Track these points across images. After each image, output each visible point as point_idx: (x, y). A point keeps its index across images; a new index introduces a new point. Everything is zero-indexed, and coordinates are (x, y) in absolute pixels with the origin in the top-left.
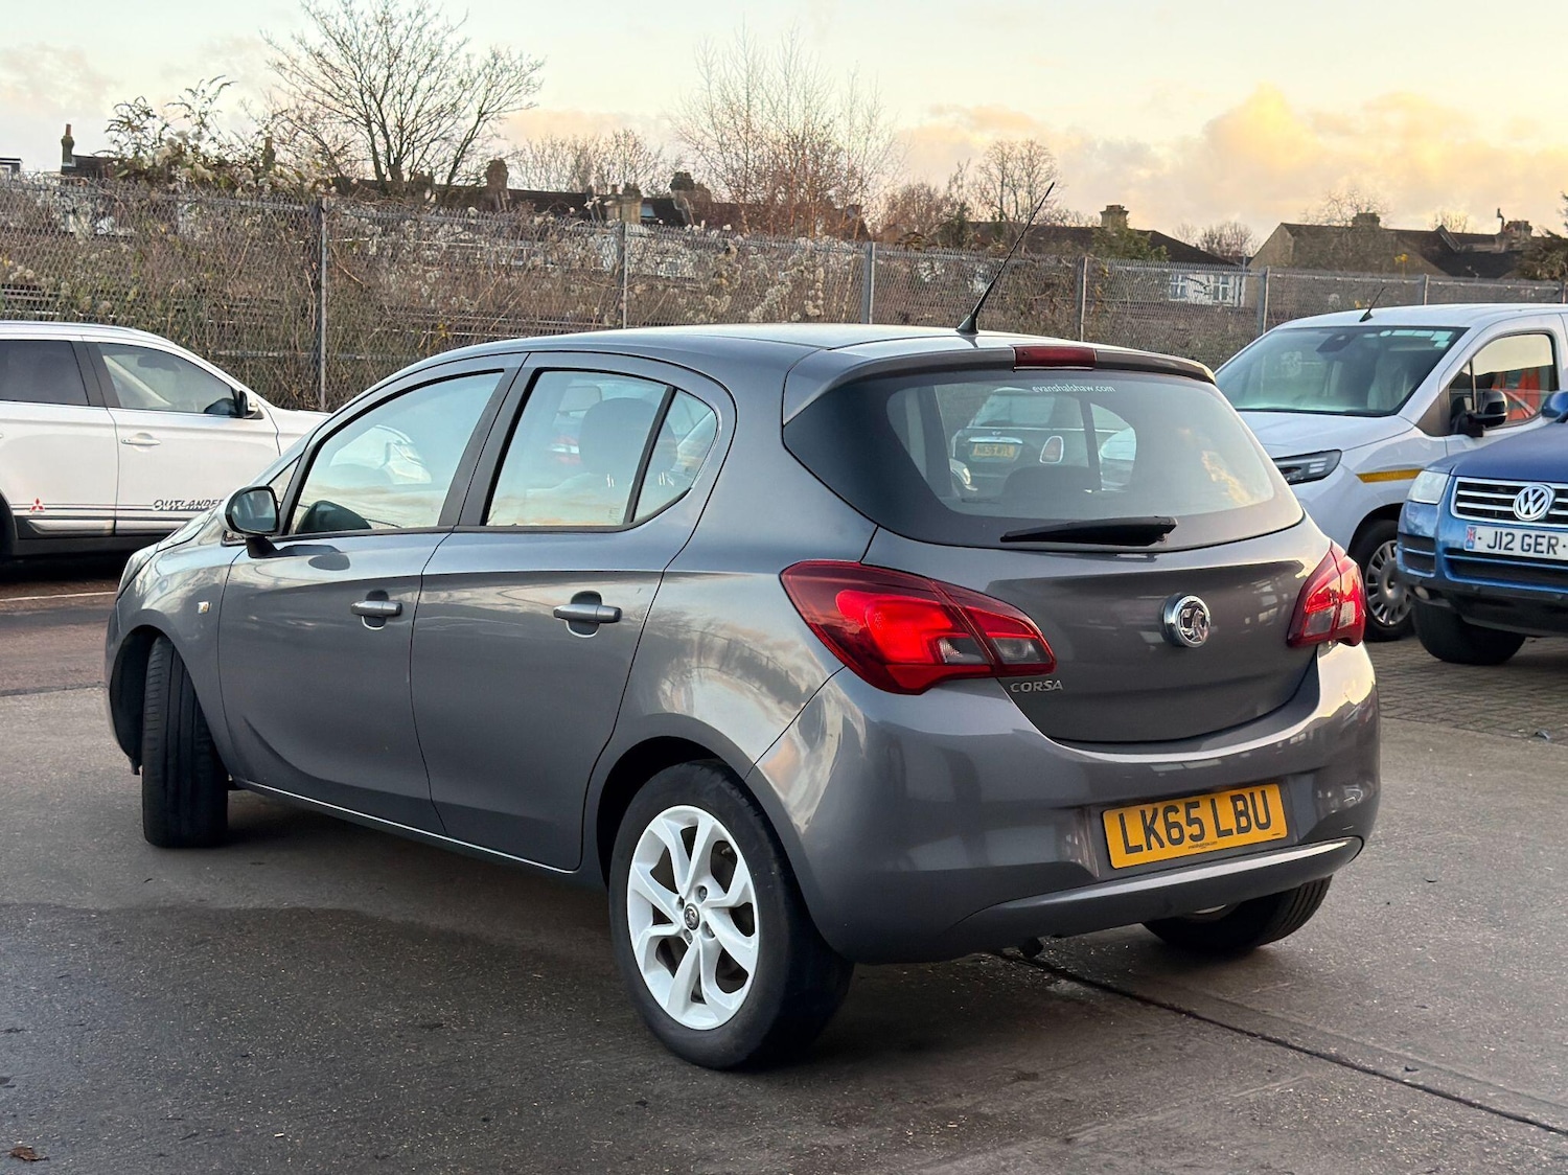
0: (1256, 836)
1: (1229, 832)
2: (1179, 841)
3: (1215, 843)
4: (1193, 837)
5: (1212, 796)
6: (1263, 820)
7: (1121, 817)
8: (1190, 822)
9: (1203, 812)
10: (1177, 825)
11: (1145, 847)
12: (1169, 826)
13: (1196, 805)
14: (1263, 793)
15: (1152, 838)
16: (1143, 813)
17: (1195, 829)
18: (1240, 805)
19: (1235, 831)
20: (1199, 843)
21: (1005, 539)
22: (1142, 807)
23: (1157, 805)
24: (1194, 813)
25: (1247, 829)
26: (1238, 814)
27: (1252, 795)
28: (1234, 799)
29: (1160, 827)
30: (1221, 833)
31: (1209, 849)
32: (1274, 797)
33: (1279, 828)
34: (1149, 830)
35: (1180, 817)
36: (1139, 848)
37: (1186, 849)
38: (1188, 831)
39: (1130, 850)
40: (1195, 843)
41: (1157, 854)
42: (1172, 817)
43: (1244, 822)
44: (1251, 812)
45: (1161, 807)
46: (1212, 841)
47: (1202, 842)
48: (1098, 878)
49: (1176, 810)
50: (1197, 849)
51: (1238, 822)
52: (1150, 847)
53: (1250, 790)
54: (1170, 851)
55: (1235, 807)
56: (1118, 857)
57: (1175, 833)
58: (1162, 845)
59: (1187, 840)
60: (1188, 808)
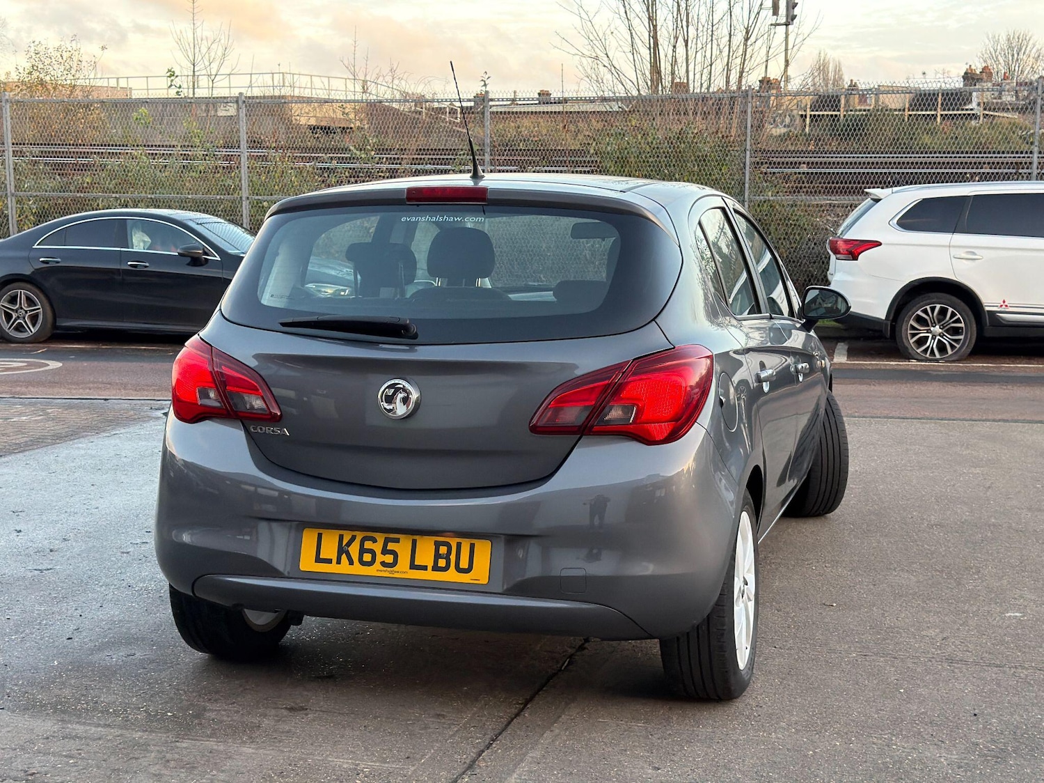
0: (451, 576)
1: (425, 568)
2: (370, 564)
3: (407, 572)
4: (383, 564)
5: (415, 537)
6: (464, 564)
7: (320, 536)
8: (385, 552)
9: (403, 548)
10: (373, 552)
11: (334, 561)
12: (362, 551)
13: (397, 541)
14: (472, 547)
15: (344, 557)
16: (341, 538)
17: (389, 559)
18: (443, 550)
19: (430, 568)
20: (389, 569)
21: (284, 324)
22: (341, 532)
23: (354, 533)
24: (391, 546)
25: (446, 569)
26: (437, 556)
27: (459, 545)
28: (438, 545)
29: (354, 550)
30: (413, 566)
31: (396, 575)
32: (484, 551)
33: (480, 573)
34: (342, 550)
35: (378, 547)
36: (329, 561)
37: (375, 571)
38: (380, 558)
39: (318, 560)
40: (385, 569)
41: (344, 568)
42: (368, 545)
43: (442, 563)
44: (453, 557)
45: (360, 536)
46: (403, 570)
47: (392, 569)
48: (286, 574)
49: (375, 541)
50: (386, 573)
51: (436, 562)
52: (339, 562)
53: (459, 540)
54: (358, 569)
55: (437, 550)
56: (307, 563)
57: (367, 557)
58: (351, 563)
59: (377, 565)
60: (387, 541)
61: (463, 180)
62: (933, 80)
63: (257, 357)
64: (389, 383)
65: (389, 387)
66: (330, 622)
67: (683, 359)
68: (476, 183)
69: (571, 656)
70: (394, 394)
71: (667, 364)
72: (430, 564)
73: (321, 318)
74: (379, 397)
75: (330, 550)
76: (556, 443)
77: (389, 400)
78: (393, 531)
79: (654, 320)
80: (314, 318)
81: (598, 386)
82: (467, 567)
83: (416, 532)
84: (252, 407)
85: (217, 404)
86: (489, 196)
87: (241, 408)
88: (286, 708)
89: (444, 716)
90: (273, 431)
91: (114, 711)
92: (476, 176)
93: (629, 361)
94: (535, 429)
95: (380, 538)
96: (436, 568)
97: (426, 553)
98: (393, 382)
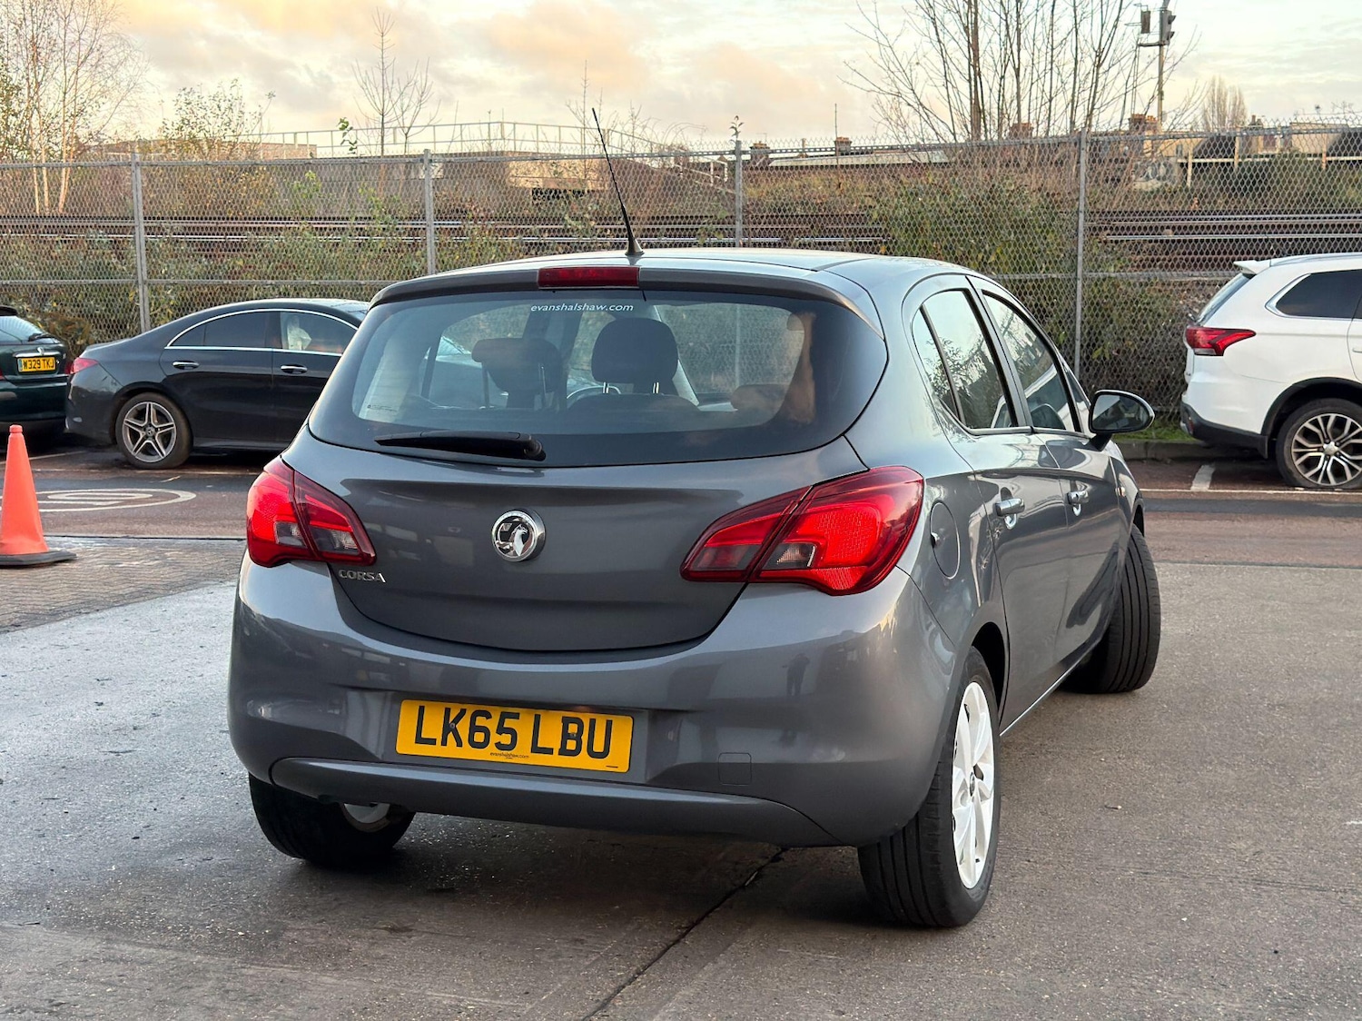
0: (583, 761)
1: (549, 751)
2: (483, 745)
3: (528, 757)
4: (499, 746)
5: (539, 712)
6: (599, 746)
7: (422, 710)
8: (501, 730)
9: (523, 726)
10: (486, 731)
11: (439, 741)
12: (474, 729)
13: (516, 716)
14: (609, 725)
15: (451, 736)
16: (448, 711)
17: (506, 739)
18: (573, 728)
19: (556, 752)
20: (505, 752)
21: (382, 443)
22: (448, 705)
23: (464, 706)
24: (508, 723)
25: (577, 752)
26: (566, 736)
27: (593, 723)
28: (566, 721)
29: (463, 728)
30: (536, 749)
31: (514, 760)
32: (623, 730)
33: (619, 759)
34: (448, 728)
35: (491, 725)
36: (432, 742)
37: (488, 754)
38: (495, 738)
39: (420, 740)
40: (501, 752)
41: (451, 751)
42: (480, 721)
43: (571, 745)
44: (585, 738)
45: (470, 709)
46: (522, 754)
47: (509, 752)
48: (379, 756)
49: (488, 716)
50: (501, 757)
51: (564, 744)
52: (444, 743)
53: (593, 716)
54: (467, 752)
55: (565, 728)
56: (406, 744)
57: (479, 737)
58: (459, 744)
59: (491, 747)
60: (504, 716)
61: (615, 258)
62: (1329, 117)
63: (346, 483)
64: (506, 516)
65: (506, 521)
66: (460, 822)
67: (878, 485)
68: (632, 262)
69: (760, 869)
70: (512, 529)
71: (860, 490)
72: (557, 746)
73: (425, 434)
74: (493, 533)
75: (433, 728)
76: (715, 592)
77: (506, 536)
78: (512, 704)
79: (843, 434)
80: (416, 434)
81: (768, 520)
82: (602, 751)
83: (540, 706)
84: (342, 547)
85: (299, 543)
86: (641, 278)
87: (327, 549)
88: (386, 929)
89: (582, 942)
90: (366, 577)
91: (174, 928)
92: (632, 253)
93: (808, 487)
94: (688, 575)
95: (496, 713)
96: (564, 751)
97: (551, 733)
98: (509, 514)
